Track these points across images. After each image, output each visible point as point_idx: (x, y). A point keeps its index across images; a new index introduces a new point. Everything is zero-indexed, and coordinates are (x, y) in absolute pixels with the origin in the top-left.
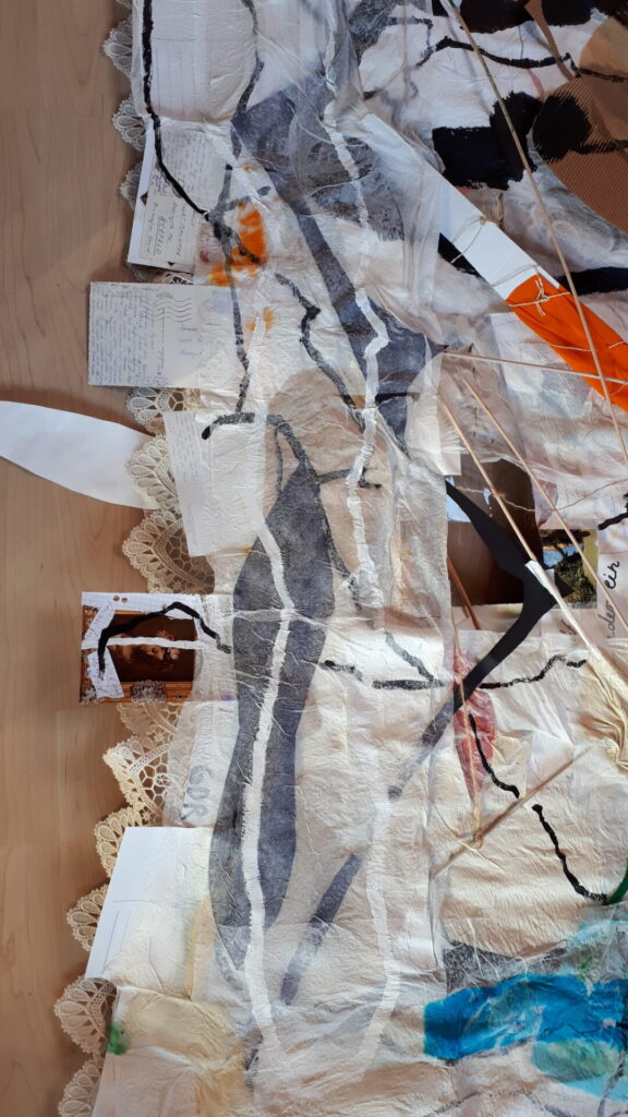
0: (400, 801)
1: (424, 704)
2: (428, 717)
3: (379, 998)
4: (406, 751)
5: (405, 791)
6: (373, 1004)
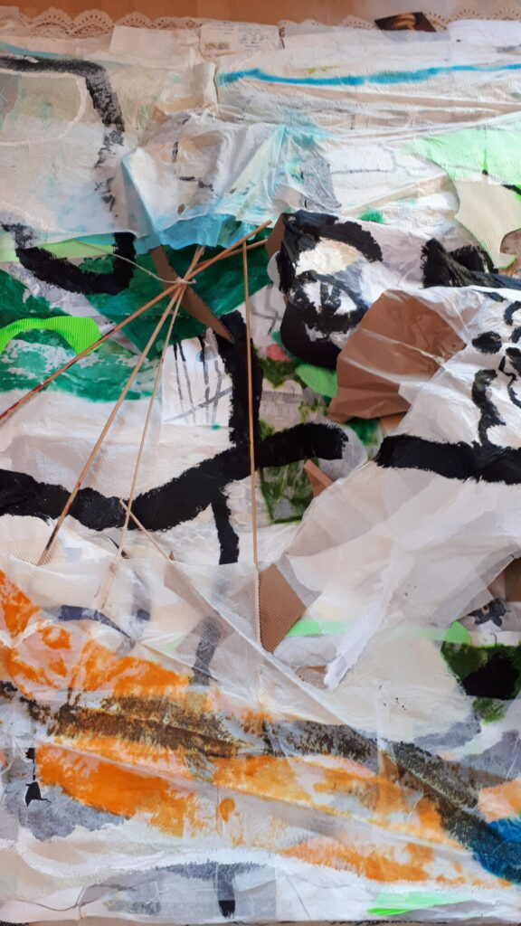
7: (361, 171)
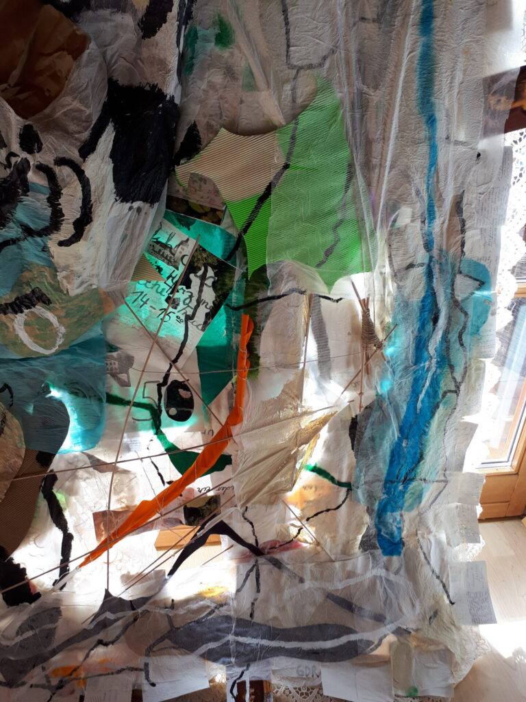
0: (305, 577)
1: (265, 568)
2: (272, 566)
3: (381, 577)
4: (285, 576)
5: (301, 576)
6: (383, 579)
7: (287, 24)
